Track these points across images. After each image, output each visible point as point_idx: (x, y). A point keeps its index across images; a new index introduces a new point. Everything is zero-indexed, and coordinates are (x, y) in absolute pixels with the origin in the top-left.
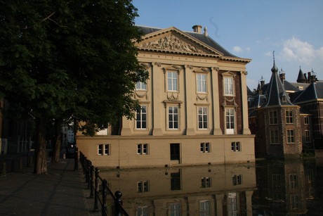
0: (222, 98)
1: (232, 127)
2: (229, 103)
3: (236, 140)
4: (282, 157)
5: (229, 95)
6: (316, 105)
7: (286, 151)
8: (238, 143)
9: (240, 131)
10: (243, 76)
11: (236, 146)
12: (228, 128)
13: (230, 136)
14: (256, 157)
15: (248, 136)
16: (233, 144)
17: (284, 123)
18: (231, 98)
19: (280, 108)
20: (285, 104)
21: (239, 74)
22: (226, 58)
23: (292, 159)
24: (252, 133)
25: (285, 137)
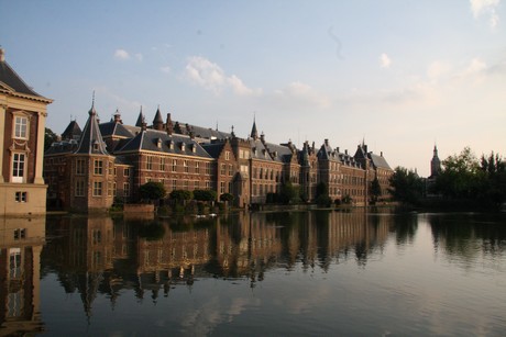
0: (8, 141)
1: (21, 175)
2: (18, 147)
3: (22, 190)
4: (85, 211)
5: (20, 138)
6: (138, 156)
7: (91, 204)
8: (24, 194)
9: (31, 180)
10: (41, 117)
11: (21, 197)
12: (15, 174)
13: (16, 185)
14: (47, 210)
15: (39, 186)
16: (18, 194)
17: (92, 174)
18: (23, 141)
19: (89, 157)
20: (96, 152)
21: (36, 114)
22: (20, 95)
23: (98, 213)
24: (46, 183)
25: (92, 190)
